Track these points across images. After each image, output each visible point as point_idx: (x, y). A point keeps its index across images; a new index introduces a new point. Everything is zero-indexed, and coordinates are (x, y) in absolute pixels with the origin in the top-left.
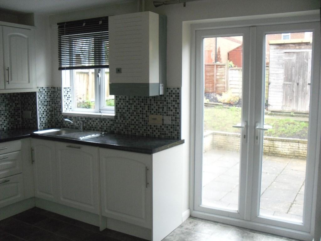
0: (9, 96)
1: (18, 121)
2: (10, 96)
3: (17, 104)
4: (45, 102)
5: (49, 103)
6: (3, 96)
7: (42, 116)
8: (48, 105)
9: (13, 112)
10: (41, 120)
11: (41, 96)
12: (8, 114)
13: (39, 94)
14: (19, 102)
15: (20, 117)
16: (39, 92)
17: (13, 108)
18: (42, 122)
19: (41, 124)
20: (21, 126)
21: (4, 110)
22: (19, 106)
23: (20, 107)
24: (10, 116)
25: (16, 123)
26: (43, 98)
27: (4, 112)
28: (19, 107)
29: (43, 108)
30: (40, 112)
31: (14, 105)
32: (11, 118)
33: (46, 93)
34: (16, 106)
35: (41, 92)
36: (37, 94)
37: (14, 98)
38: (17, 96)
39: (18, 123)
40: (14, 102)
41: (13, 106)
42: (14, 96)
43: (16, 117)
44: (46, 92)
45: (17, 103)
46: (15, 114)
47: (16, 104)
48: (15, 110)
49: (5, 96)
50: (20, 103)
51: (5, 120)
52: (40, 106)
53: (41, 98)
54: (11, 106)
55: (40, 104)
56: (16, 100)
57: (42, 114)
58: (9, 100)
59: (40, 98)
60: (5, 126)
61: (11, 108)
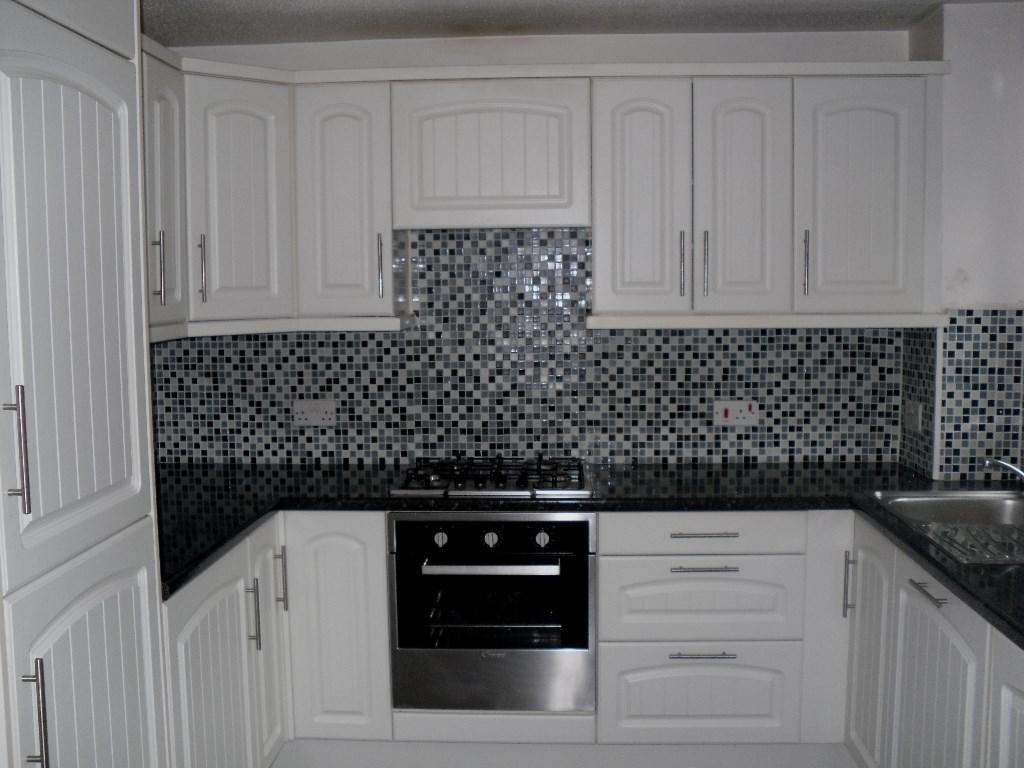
0: (853, 340)
1: (888, 436)
2: (861, 339)
3: (890, 371)
4: (975, 371)
5: (1001, 379)
6: (831, 339)
7: (957, 428)
8: (992, 387)
9: (867, 400)
10: (949, 444)
11: (960, 346)
12: (845, 406)
13: (952, 338)
14: (897, 364)
15: (895, 423)
16: (952, 329)
17: (867, 385)
18: (957, 452)
19: (948, 460)
20: (898, 455)
21: (830, 391)
22: (897, 379)
23: (901, 382)
24: (851, 414)
25: (880, 444)
26: (967, 354)
27: (829, 399)
28: (897, 385)
29: (967, 395)
30: (950, 411)
31: (874, 372)
32: (859, 421)
33: (987, 335)
34: (882, 378)
35: (960, 329)
36: (941, 338)
37: (876, 348)
38: (891, 342)
39: (887, 444)
40: (875, 363)
41: (868, 378)
42: (875, 341)
43: (881, 422)
44: (985, 329)
45: (886, 366)
46: (874, 407)
47: (881, 370)
48: (875, 392)
49: (838, 339)
50: (901, 368)
51: (829, 428)
52: (951, 387)
53: (960, 355)
54: (860, 377)
55: (951, 379)
56: (882, 356)
57: (957, 419)
58: (853, 355)
59: (951, 354)
60: (828, 451)
61: (860, 384)
